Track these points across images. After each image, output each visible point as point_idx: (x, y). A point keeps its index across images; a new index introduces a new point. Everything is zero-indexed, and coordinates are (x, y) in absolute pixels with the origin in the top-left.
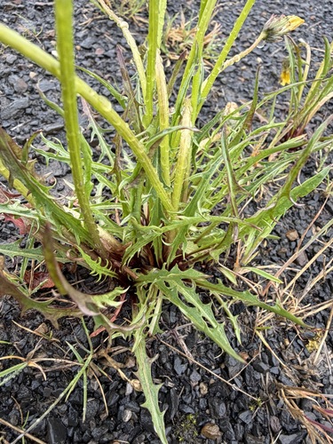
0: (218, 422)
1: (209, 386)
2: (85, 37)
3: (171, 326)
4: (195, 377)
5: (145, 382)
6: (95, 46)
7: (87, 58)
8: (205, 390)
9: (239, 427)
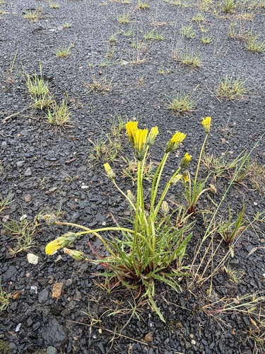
0: (181, 321)
1: (176, 311)
2: (93, 176)
3: (159, 293)
4: (170, 309)
5: (155, 308)
6: (99, 179)
7: (97, 187)
8: (174, 313)
9: (188, 322)
